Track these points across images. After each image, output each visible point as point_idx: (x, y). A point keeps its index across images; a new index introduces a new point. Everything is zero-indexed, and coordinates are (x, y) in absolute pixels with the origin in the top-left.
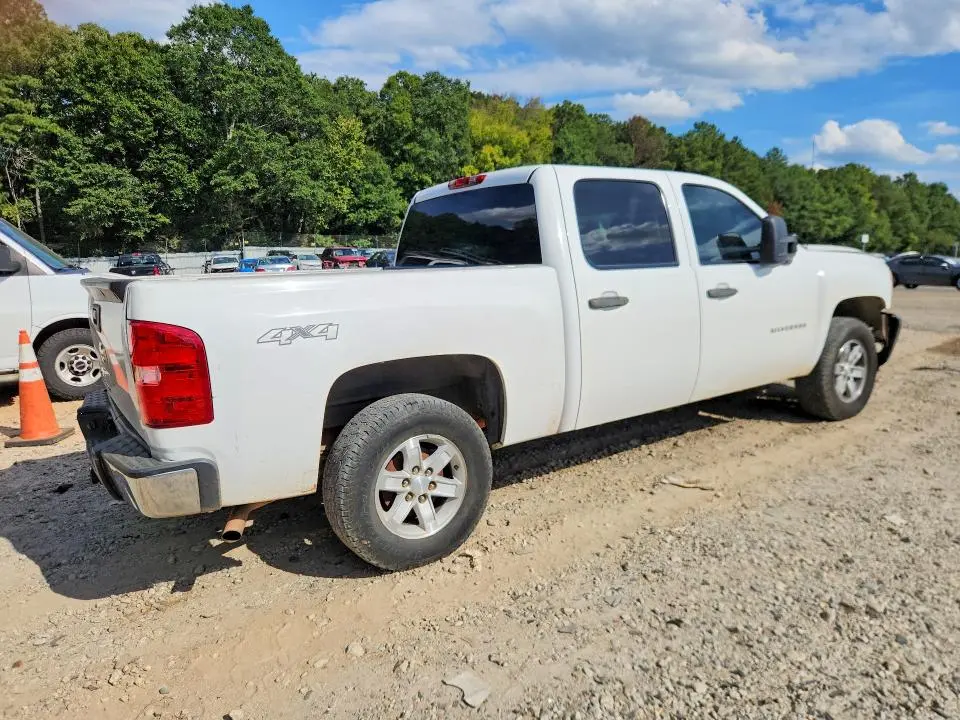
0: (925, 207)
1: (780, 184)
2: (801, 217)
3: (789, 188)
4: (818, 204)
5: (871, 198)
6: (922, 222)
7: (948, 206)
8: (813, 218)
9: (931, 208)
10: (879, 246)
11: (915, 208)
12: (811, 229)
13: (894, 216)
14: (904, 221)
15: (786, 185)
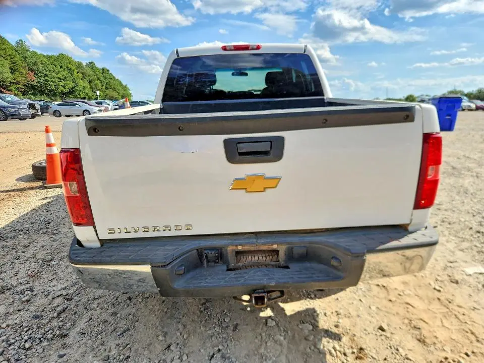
0: (102, 79)
1: (30, 61)
2: (47, 81)
3: (35, 64)
4: (53, 74)
5: (78, 72)
6: (103, 85)
7: (111, 79)
8: (52, 81)
9: (105, 79)
10: (87, 97)
11: (98, 79)
12: (53, 88)
13: (90, 82)
14: (95, 85)
15: (33, 62)
